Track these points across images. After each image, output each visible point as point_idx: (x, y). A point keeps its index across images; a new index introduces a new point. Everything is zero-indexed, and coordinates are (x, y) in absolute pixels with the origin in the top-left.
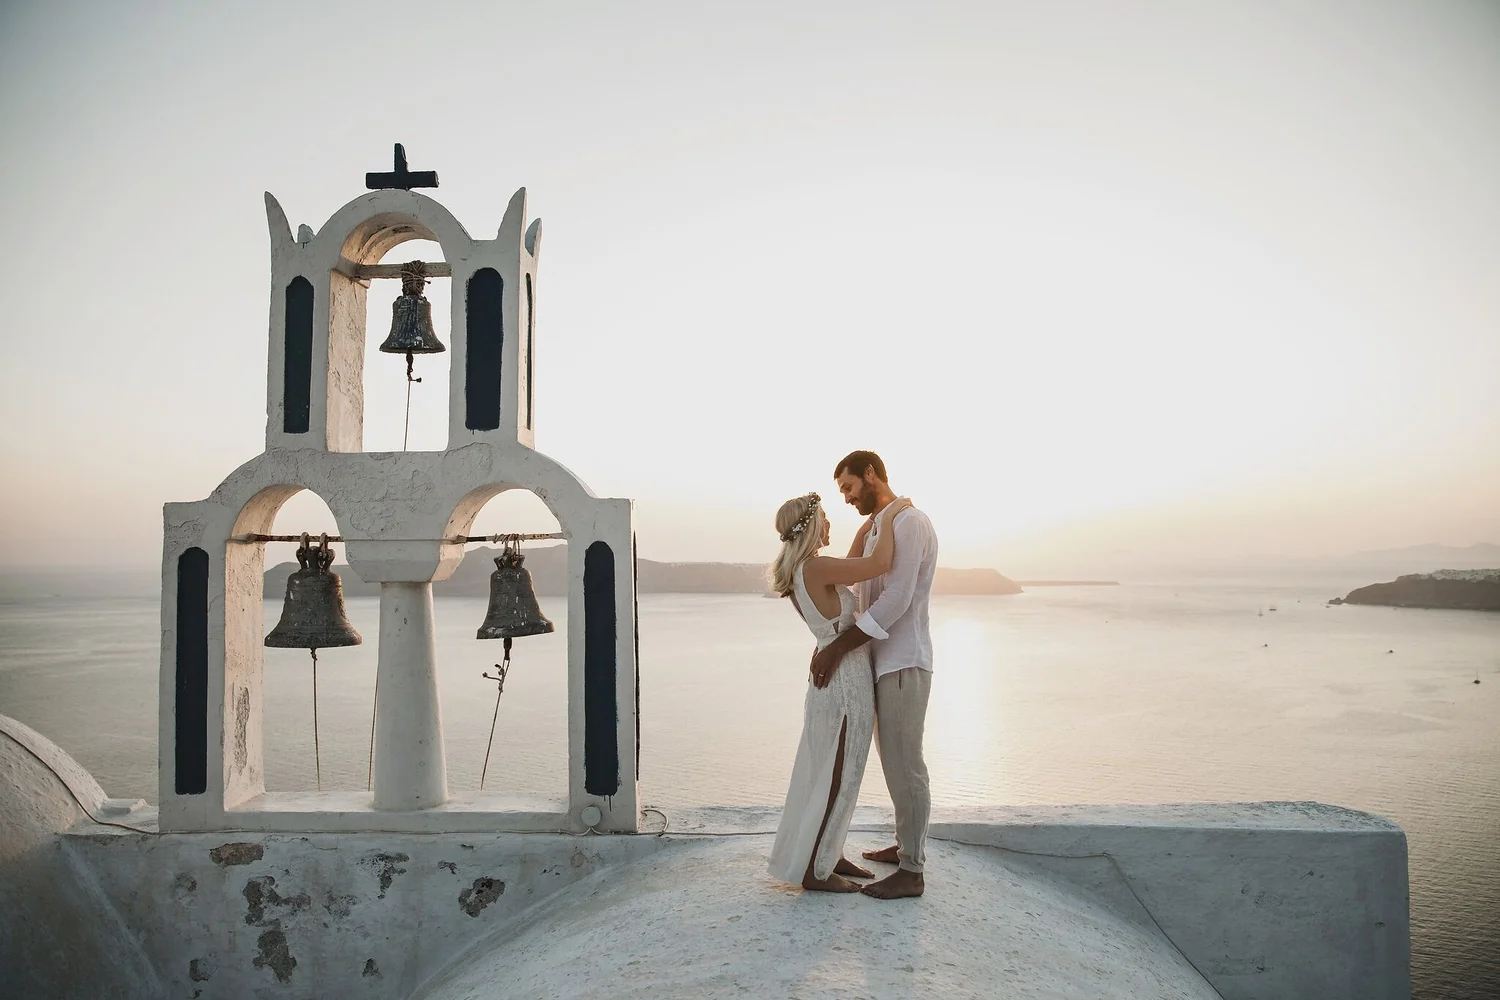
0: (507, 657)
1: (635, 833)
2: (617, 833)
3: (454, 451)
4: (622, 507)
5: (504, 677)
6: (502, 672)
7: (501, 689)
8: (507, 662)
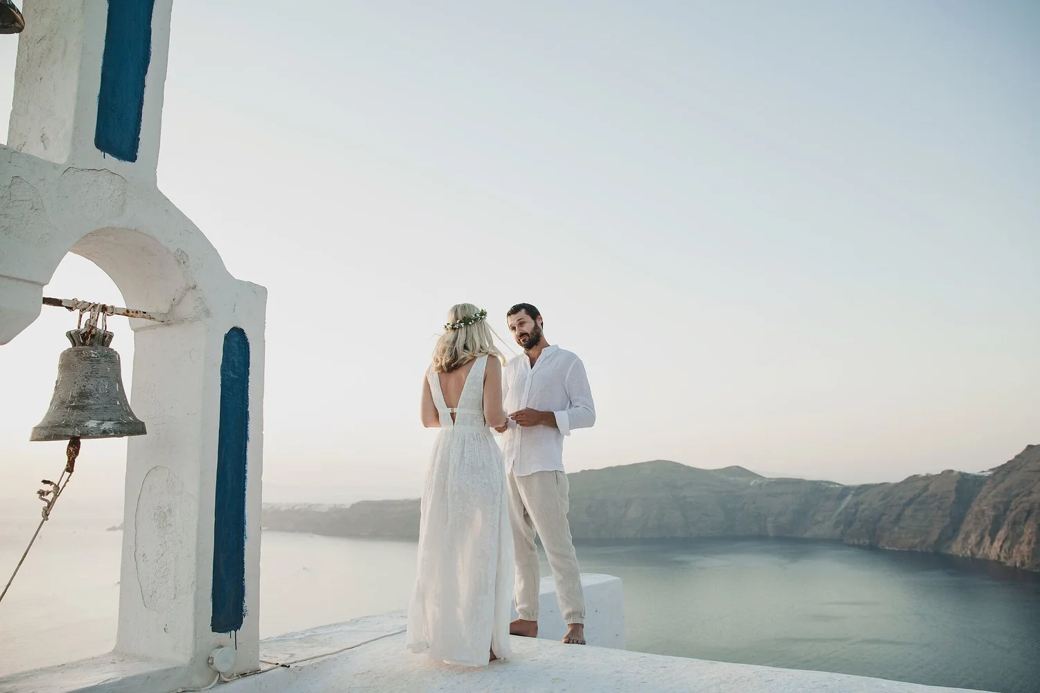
0: (70, 468)
1: (257, 672)
2: (244, 675)
3: (77, 170)
4: (258, 294)
5: (56, 496)
6: (57, 491)
7: (46, 514)
8: (67, 474)
